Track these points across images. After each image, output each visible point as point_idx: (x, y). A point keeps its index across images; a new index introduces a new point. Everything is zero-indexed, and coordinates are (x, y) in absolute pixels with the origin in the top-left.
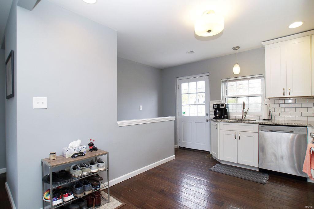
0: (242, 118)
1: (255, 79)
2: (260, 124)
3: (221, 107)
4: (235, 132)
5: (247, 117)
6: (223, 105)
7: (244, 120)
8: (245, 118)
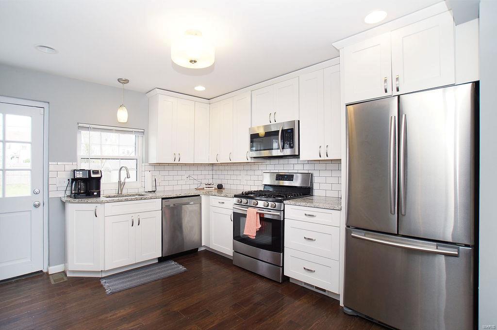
0: (118, 193)
1: (132, 134)
2: (163, 199)
3: (93, 176)
4: (132, 215)
5: (124, 192)
6: (96, 172)
7: (120, 196)
8: (121, 191)
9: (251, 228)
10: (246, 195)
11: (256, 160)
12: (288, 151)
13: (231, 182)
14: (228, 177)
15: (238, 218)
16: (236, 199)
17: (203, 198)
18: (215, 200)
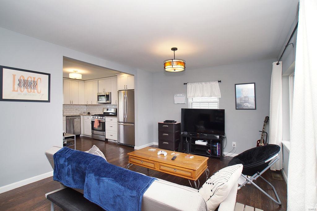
2: (66, 116)
9: (96, 125)
10: (95, 115)
11: (99, 104)
12: (108, 102)
13: (93, 111)
14: (92, 110)
15: (93, 122)
16: (92, 116)
17: (82, 117)
18: (86, 117)
